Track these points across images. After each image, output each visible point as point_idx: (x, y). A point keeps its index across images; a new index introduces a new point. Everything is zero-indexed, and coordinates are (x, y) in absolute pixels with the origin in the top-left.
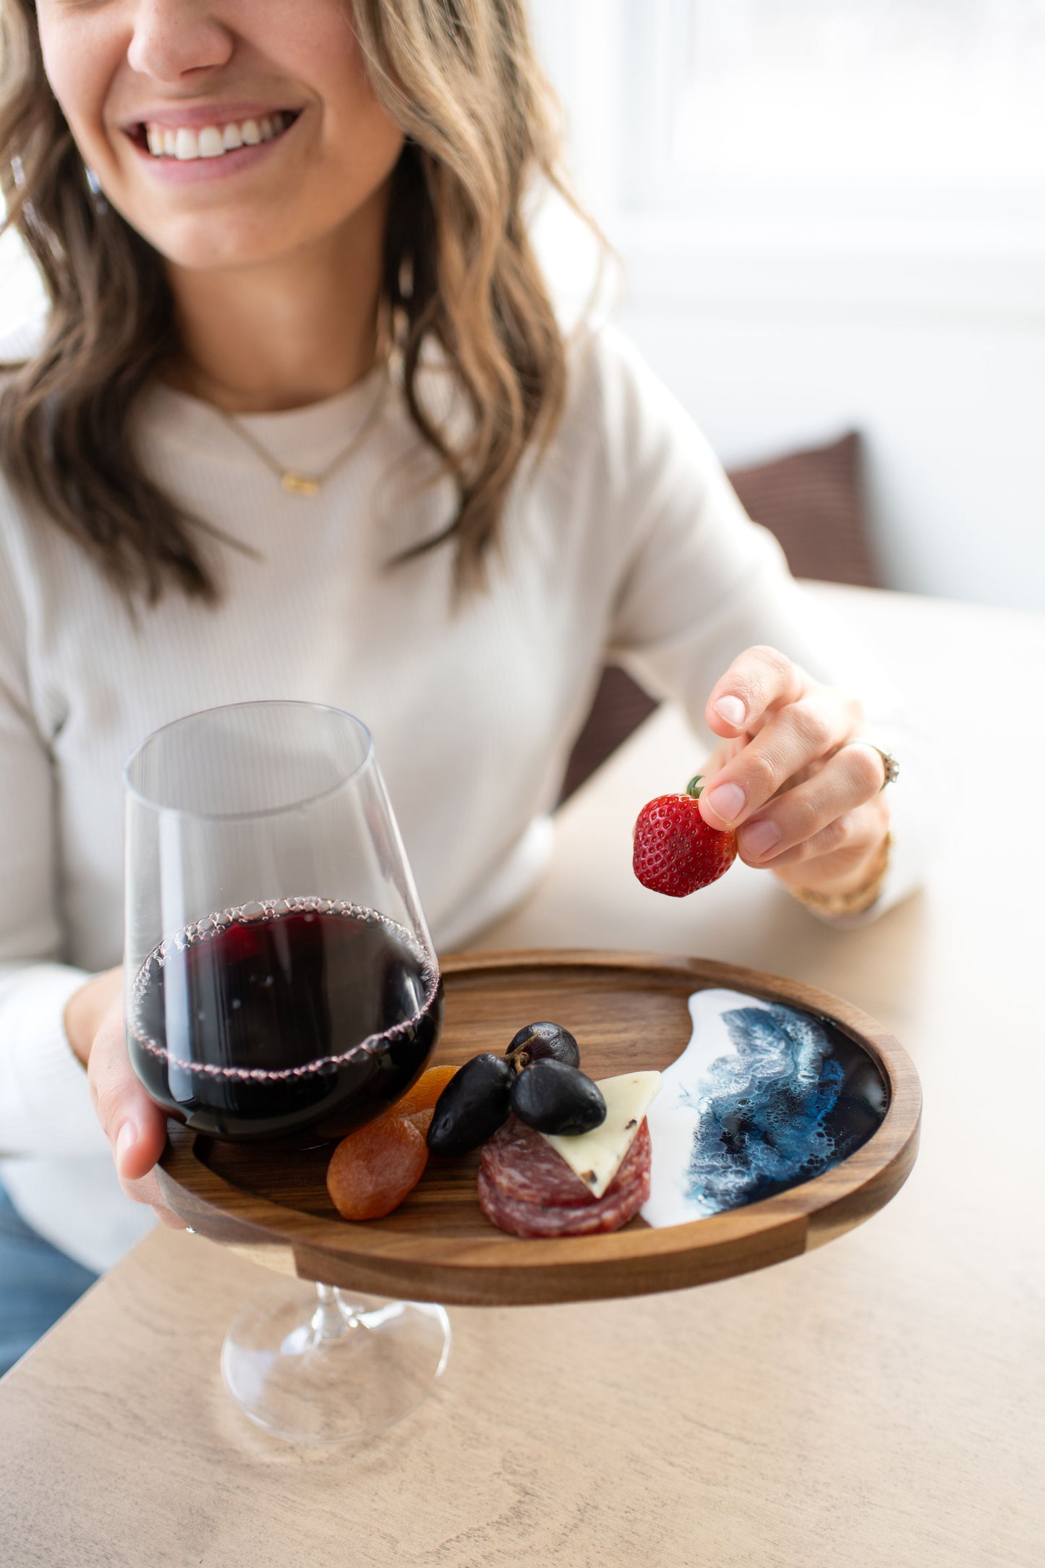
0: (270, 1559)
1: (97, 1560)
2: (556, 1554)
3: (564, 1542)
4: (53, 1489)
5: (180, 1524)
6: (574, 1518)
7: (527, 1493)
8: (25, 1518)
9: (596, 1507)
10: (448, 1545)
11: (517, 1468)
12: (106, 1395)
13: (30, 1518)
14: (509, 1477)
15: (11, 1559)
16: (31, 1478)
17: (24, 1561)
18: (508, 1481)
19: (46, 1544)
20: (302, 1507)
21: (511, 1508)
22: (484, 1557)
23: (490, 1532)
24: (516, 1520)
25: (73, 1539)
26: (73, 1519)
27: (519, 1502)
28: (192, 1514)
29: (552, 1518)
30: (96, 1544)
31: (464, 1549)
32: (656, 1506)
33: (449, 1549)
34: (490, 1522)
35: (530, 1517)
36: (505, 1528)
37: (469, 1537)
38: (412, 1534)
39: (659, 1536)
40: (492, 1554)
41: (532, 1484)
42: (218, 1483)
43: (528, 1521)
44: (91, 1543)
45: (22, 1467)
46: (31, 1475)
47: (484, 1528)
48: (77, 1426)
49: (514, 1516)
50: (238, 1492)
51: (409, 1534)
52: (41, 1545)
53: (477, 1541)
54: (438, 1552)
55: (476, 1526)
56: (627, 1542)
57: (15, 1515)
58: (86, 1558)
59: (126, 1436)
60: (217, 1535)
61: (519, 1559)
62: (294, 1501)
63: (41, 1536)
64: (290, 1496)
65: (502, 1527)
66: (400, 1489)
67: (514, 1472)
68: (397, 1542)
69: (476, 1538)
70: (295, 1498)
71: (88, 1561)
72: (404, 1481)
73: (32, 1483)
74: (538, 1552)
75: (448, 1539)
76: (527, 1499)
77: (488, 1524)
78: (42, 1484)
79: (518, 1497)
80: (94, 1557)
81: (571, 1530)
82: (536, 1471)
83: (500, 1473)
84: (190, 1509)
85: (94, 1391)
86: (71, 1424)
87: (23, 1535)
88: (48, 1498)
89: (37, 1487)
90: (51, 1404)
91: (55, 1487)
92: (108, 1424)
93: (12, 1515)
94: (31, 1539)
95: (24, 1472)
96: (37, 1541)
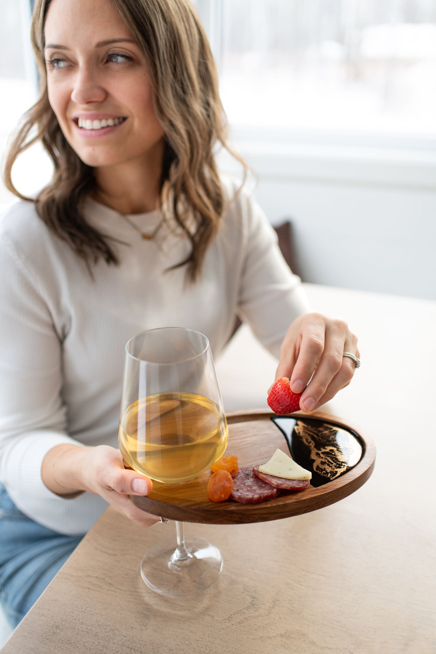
0: (171, 626)
1: (109, 632)
2: (268, 616)
3: (271, 612)
4: (86, 610)
5: (136, 617)
6: (272, 604)
7: (254, 598)
8: (79, 620)
9: (279, 600)
10: (231, 616)
11: (249, 590)
12: (96, 577)
13: (81, 620)
14: (247, 593)
15: (78, 634)
16: (77, 607)
17: (83, 634)
18: (247, 594)
19: (89, 628)
20: (178, 609)
21: (250, 603)
22: (245, 619)
23: (245, 611)
24: (252, 606)
25: (99, 626)
26: (96, 619)
27: (252, 601)
28: (139, 614)
29: (265, 605)
30: (107, 626)
31: (237, 617)
32: (299, 598)
33: (232, 618)
34: (244, 608)
35: (257, 605)
36: (249, 609)
37: (238, 613)
38: (218, 614)
39: (302, 608)
40: (247, 618)
41: (256, 595)
43: (257, 607)
44: (105, 626)
45: (73, 603)
46: (77, 606)
47: (242, 610)
48: (89, 588)
49: (252, 605)
51: (217, 614)
52: (87, 628)
53: (241, 614)
54: (228, 619)
55: (239, 610)
56: (291, 610)
57: (75, 620)
58: (105, 631)
59: (108, 590)
60: (150, 620)
61: (257, 618)
62: (174, 607)
63: (86, 625)
64: (172, 605)
65: (248, 609)
66: (211, 600)
67: (248, 592)
68: (214, 617)
69: (241, 613)
70: (174, 606)
71: (106, 632)
72: (211, 597)
73: (78, 608)
74: (263, 616)
75: (231, 614)
76: (255, 600)
77: (243, 609)
78: (82, 608)
79: (252, 599)
80: (108, 631)
81: (272, 608)
82: (256, 591)
83: (243, 592)
84: (138, 612)
85: (92, 577)
86: (86, 588)
87: (80, 626)
88: (85, 613)
89: (80, 610)
90: (77, 582)
91: (87, 609)
92: (100, 587)
93: (74, 619)
94: (83, 627)
95: (74, 605)
96: (86, 627)
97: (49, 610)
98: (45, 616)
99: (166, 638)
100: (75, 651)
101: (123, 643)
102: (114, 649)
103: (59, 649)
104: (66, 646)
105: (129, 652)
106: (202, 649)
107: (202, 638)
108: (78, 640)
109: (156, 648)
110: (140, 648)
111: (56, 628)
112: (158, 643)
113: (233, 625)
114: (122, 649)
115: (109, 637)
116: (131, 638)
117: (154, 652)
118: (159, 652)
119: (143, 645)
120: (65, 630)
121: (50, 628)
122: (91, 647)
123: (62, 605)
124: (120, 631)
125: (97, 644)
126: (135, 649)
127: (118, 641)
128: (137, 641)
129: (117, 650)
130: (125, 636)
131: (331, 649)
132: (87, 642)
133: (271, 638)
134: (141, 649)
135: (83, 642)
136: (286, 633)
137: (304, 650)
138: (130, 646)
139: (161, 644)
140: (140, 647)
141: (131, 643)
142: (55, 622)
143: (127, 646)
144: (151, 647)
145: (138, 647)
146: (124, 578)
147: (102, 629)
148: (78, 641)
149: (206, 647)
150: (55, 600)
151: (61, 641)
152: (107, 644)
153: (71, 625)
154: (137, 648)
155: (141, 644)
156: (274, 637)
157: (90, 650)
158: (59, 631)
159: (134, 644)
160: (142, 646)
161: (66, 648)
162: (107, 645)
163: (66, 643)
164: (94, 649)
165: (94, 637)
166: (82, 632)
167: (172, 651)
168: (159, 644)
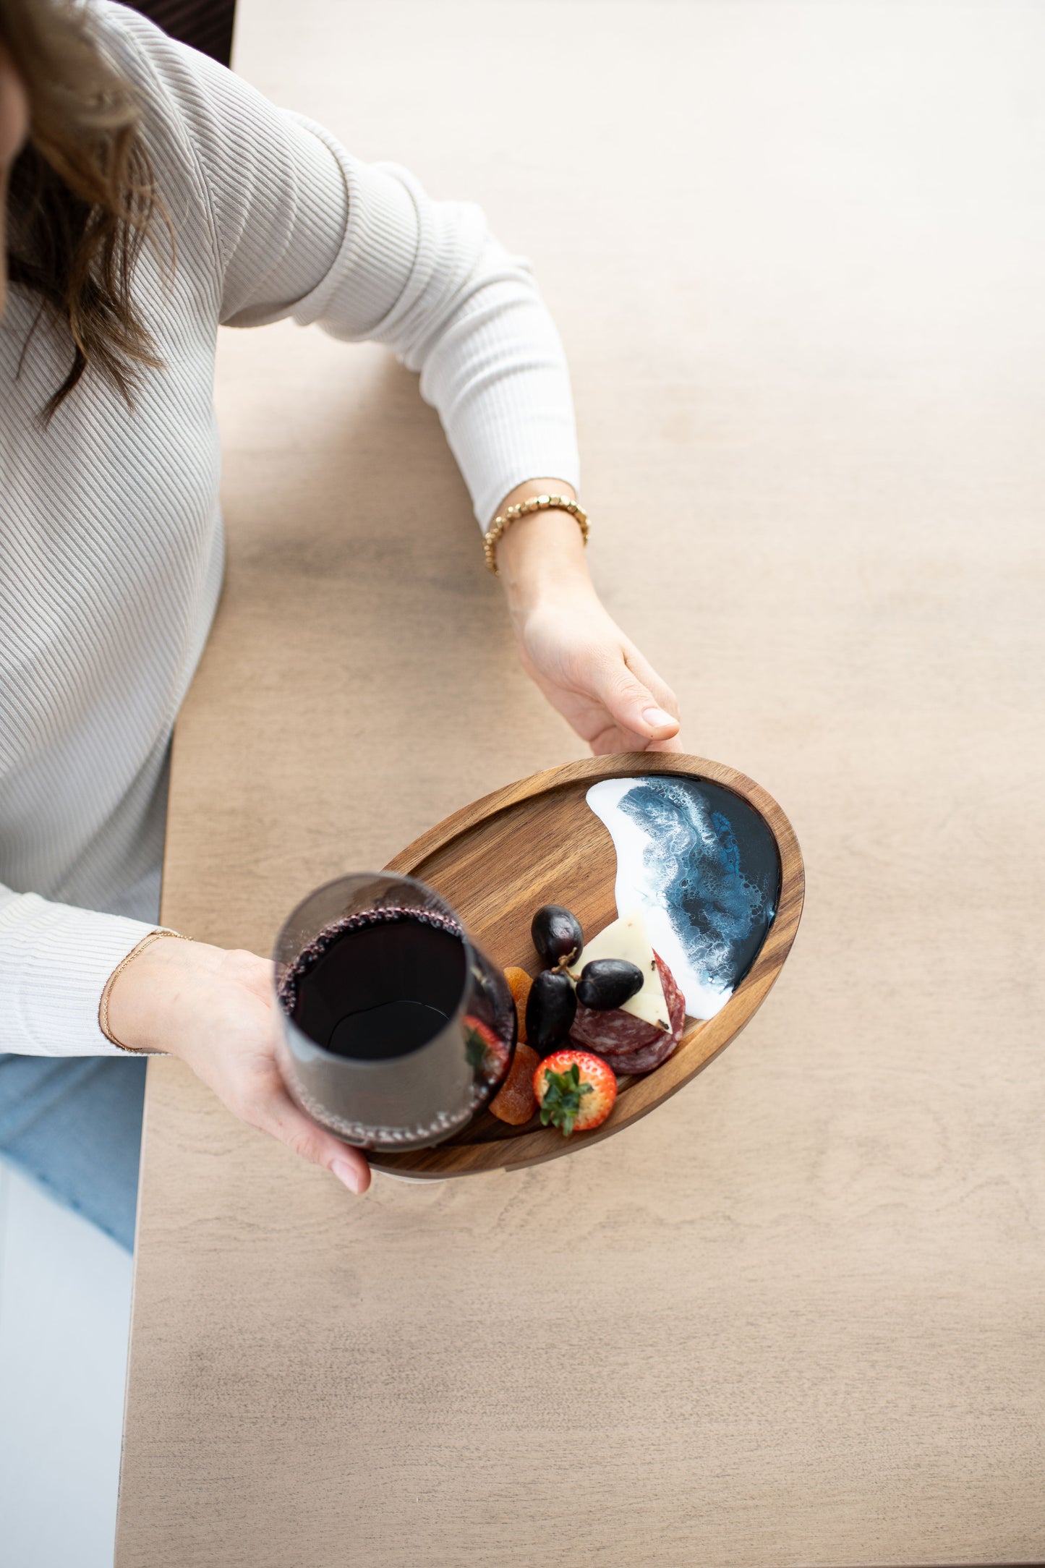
0: (402, 1278)
1: (298, 1330)
4: (234, 1300)
5: (332, 1283)
8: (232, 1327)
10: (502, 1217)
12: (217, 1219)
13: (235, 1325)
15: (244, 1355)
16: (214, 1299)
17: (253, 1352)
19: (259, 1336)
22: (528, 1214)
23: (523, 1196)
25: (273, 1325)
26: (262, 1313)
28: (335, 1273)
30: (289, 1321)
37: (512, 1206)
42: (336, 1245)
44: (286, 1322)
45: (202, 1295)
46: (212, 1297)
48: (215, 1250)
50: (353, 1244)
51: (475, 1221)
52: (256, 1338)
54: (499, 1224)
55: (511, 1196)
57: (224, 1328)
58: (290, 1332)
59: (254, 1241)
60: (360, 1279)
63: (251, 1332)
65: (527, 1189)
68: (470, 1229)
69: (516, 1204)
71: (293, 1333)
73: (217, 1302)
75: (499, 1212)
78: (224, 1300)
80: (294, 1329)
84: (332, 1271)
85: (208, 1220)
86: (210, 1251)
87: (239, 1337)
88: (236, 1307)
89: (223, 1303)
90: (185, 1242)
91: (235, 1298)
92: (235, 1239)
93: (221, 1329)
94: (246, 1338)
95: (206, 1297)
96: (251, 1337)
97: (166, 1324)
98: (166, 1341)
99: (404, 1307)
100: (257, 1392)
101: (332, 1344)
102: (322, 1361)
103: (227, 1397)
104: (236, 1387)
105: (351, 1358)
106: (475, 1306)
107: (466, 1284)
108: (252, 1367)
109: (394, 1334)
110: (366, 1344)
111: (199, 1358)
112: (393, 1323)
113: (511, 1235)
114: (336, 1357)
115: (302, 1342)
116: (342, 1329)
117: (394, 1343)
118: (402, 1340)
119: (371, 1336)
120: (216, 1356)
121: (188, 1363)
122: (280, 1373)
123: (184, 1306)
124: (317, 1323)
125: (288, 1363)
126: (359, 1350)
127: (322, 1343)
128: (356, 1332)
129: (329, 1362)
130: (329, 1330)
131: (692, 1222)
132: (269, 1366)
133: (585, 1238)
134: (369, 1346)
135: (263, 1369)
136: (608, 1218)
137: (649, 1242)
138: (347, 1347)
139: (400, 1321)
140: (365, 1342)
141: (347, 1340)
142: (192, 1347)
143: (343, 1347)
144: (386, 1335)
145: (362, 1343)
146: (270, 1201)
147: (281, 1330)
148: (252, 1370)
149: (480, 1300)
150: (165, 1300)
151: (222, 1382)
152: (305, 1357)
153: (224, 1342)
154: (361, 1346)
155: (364, 1335)
156: (590, 1233)
157: (282, 1380)
158: (209, 1363)
159: (354, 1340)
160: (369, 1338)
161: (238, 1391)
162: (307, 1359)
163: (233, 1381)
164: (287, 1375)
165: (276, 1352)
166: (250, 1350)
167: (425, 1329)
168: (396, 1322)
